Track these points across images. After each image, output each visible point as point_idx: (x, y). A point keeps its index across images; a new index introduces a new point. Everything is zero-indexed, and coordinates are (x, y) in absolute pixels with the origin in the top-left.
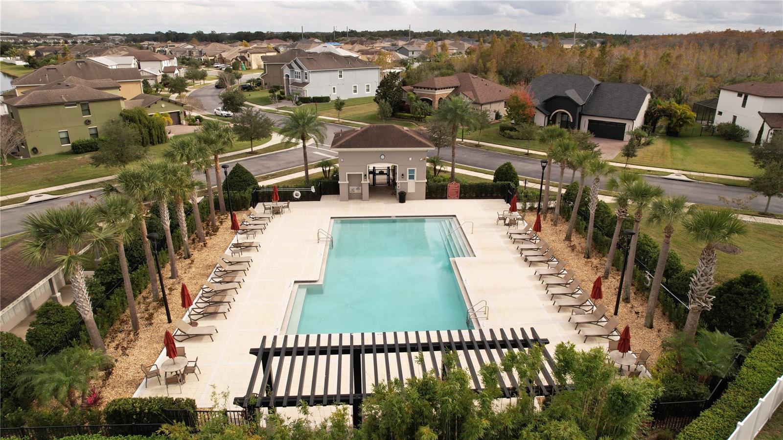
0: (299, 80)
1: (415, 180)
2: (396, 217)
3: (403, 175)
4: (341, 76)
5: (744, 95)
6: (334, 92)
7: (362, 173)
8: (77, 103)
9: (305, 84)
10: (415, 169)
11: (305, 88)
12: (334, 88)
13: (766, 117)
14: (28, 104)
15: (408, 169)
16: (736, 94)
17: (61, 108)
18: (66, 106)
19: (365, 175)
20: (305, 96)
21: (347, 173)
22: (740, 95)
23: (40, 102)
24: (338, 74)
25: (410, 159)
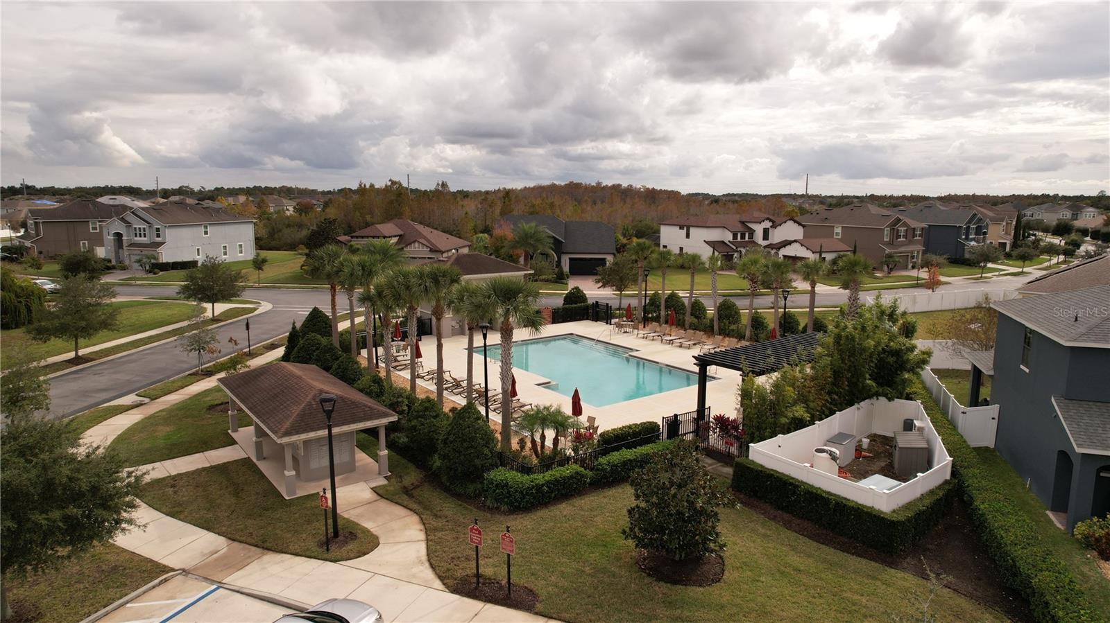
0: (142, 240)
4: (206, 233)
5: (686, 227)
6: (199, 254)
9: (159, 244)
11: (160, 249)
12: (198, 249)
13: (712, 244)
16: (678, 228)
20: (161, 261)
22: (681, 228)
24: (203, 229)
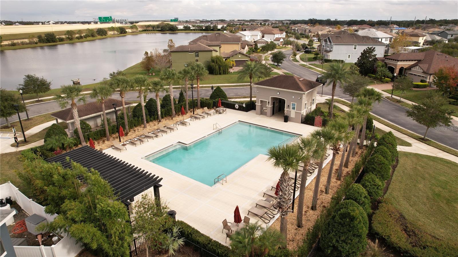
0: (328, 49)
1: (295, 110)
2: (271, 128)
3: (288, 106)
4: (355, 48)
6: (349, 58)
7: (267, 101)
8: (194, 51)
9: (331, 51)
10: (296, 103)
11: (330, 54)
12: (349, 56)
14: (175, 50)
15: (291, 103)
17: (187, 53)
18: (189, 52)
19: (269, 102)
20: (329, 59)
21: (260, 99)
23: (180, 50)
24: (354, 47)
25: (293, 97)
